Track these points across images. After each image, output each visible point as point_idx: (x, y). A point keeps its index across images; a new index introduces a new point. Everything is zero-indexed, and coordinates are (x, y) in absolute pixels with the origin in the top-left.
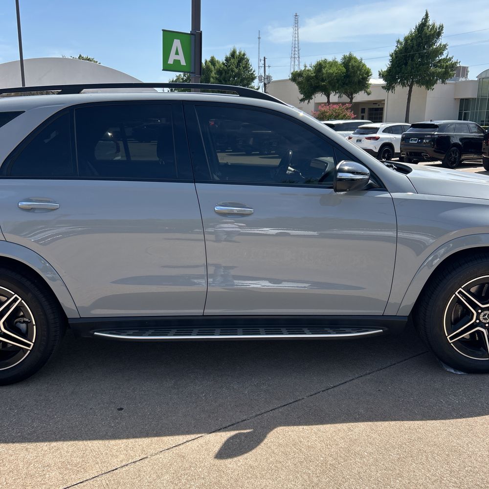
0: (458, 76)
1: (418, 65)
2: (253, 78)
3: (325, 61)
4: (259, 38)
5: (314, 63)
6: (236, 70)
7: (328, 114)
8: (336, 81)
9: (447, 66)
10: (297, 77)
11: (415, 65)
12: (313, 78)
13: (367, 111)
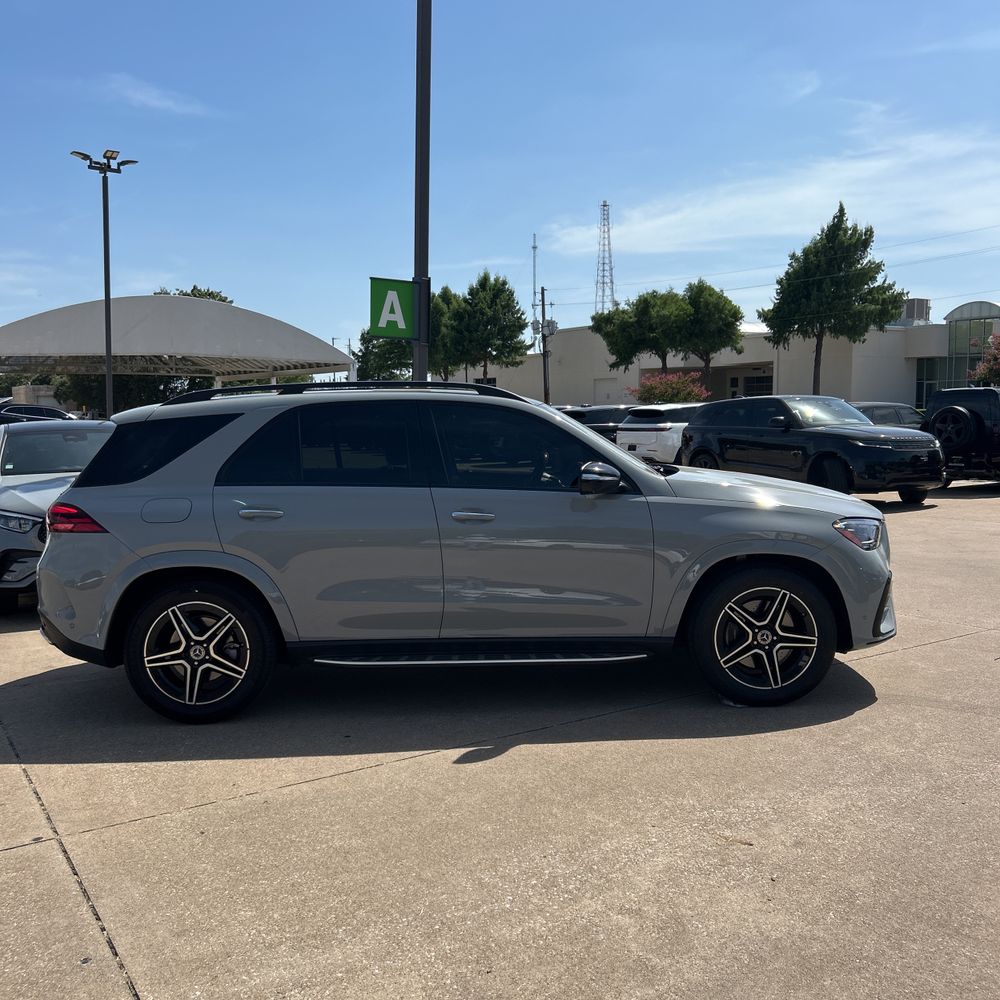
0: (910, 315)
1: (830, 300)
2: (522, 326)
3: (654, 295)
4: (535, 248)
5: (634, 298)
6: (490, 313)
7: (657, 391)
8: (676, 330)
9: (884, 300)
10: (604, 325)
11: (824, 299)
12: (632, 324)
13: (741, 383)
